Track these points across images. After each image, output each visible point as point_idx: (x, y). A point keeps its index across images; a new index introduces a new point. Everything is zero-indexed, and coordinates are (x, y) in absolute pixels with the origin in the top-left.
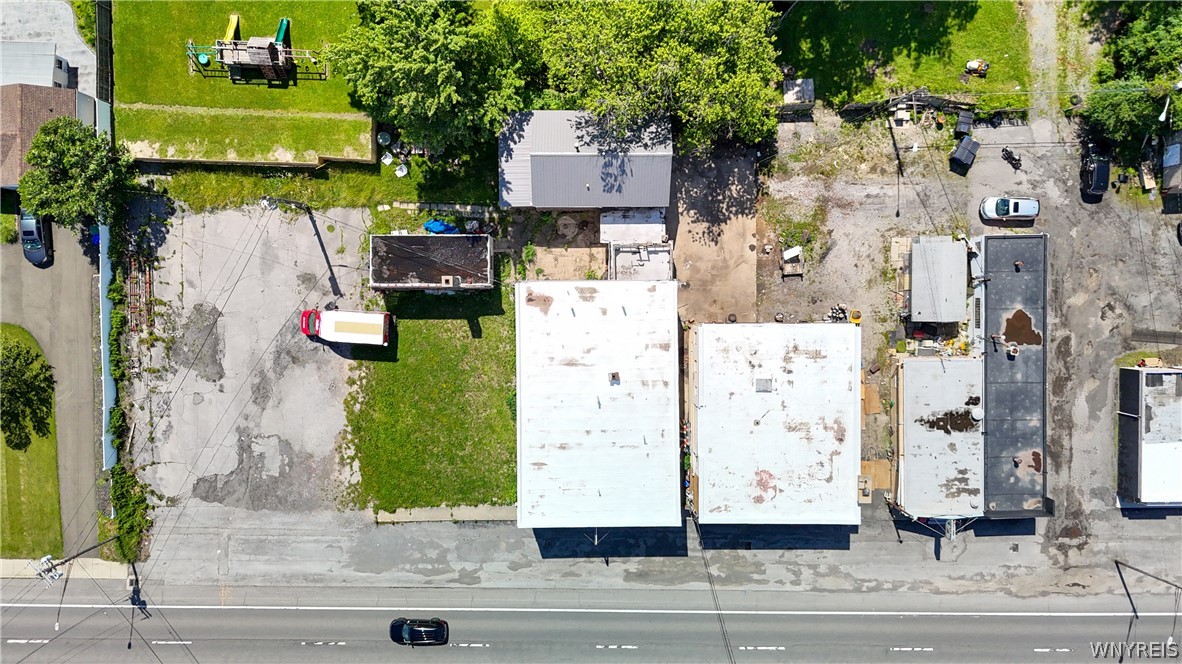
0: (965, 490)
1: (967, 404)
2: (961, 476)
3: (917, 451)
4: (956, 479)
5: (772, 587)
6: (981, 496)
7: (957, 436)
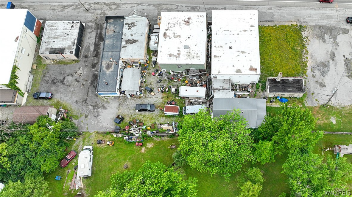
0: (129, 24)
1: (126, 46)
2: (130, 28)
3: (142, 34)
4: (132, 27)
5: (184, 5)
6: (125, 23)
7: (130, 38)
